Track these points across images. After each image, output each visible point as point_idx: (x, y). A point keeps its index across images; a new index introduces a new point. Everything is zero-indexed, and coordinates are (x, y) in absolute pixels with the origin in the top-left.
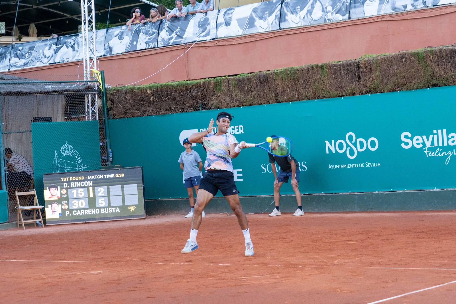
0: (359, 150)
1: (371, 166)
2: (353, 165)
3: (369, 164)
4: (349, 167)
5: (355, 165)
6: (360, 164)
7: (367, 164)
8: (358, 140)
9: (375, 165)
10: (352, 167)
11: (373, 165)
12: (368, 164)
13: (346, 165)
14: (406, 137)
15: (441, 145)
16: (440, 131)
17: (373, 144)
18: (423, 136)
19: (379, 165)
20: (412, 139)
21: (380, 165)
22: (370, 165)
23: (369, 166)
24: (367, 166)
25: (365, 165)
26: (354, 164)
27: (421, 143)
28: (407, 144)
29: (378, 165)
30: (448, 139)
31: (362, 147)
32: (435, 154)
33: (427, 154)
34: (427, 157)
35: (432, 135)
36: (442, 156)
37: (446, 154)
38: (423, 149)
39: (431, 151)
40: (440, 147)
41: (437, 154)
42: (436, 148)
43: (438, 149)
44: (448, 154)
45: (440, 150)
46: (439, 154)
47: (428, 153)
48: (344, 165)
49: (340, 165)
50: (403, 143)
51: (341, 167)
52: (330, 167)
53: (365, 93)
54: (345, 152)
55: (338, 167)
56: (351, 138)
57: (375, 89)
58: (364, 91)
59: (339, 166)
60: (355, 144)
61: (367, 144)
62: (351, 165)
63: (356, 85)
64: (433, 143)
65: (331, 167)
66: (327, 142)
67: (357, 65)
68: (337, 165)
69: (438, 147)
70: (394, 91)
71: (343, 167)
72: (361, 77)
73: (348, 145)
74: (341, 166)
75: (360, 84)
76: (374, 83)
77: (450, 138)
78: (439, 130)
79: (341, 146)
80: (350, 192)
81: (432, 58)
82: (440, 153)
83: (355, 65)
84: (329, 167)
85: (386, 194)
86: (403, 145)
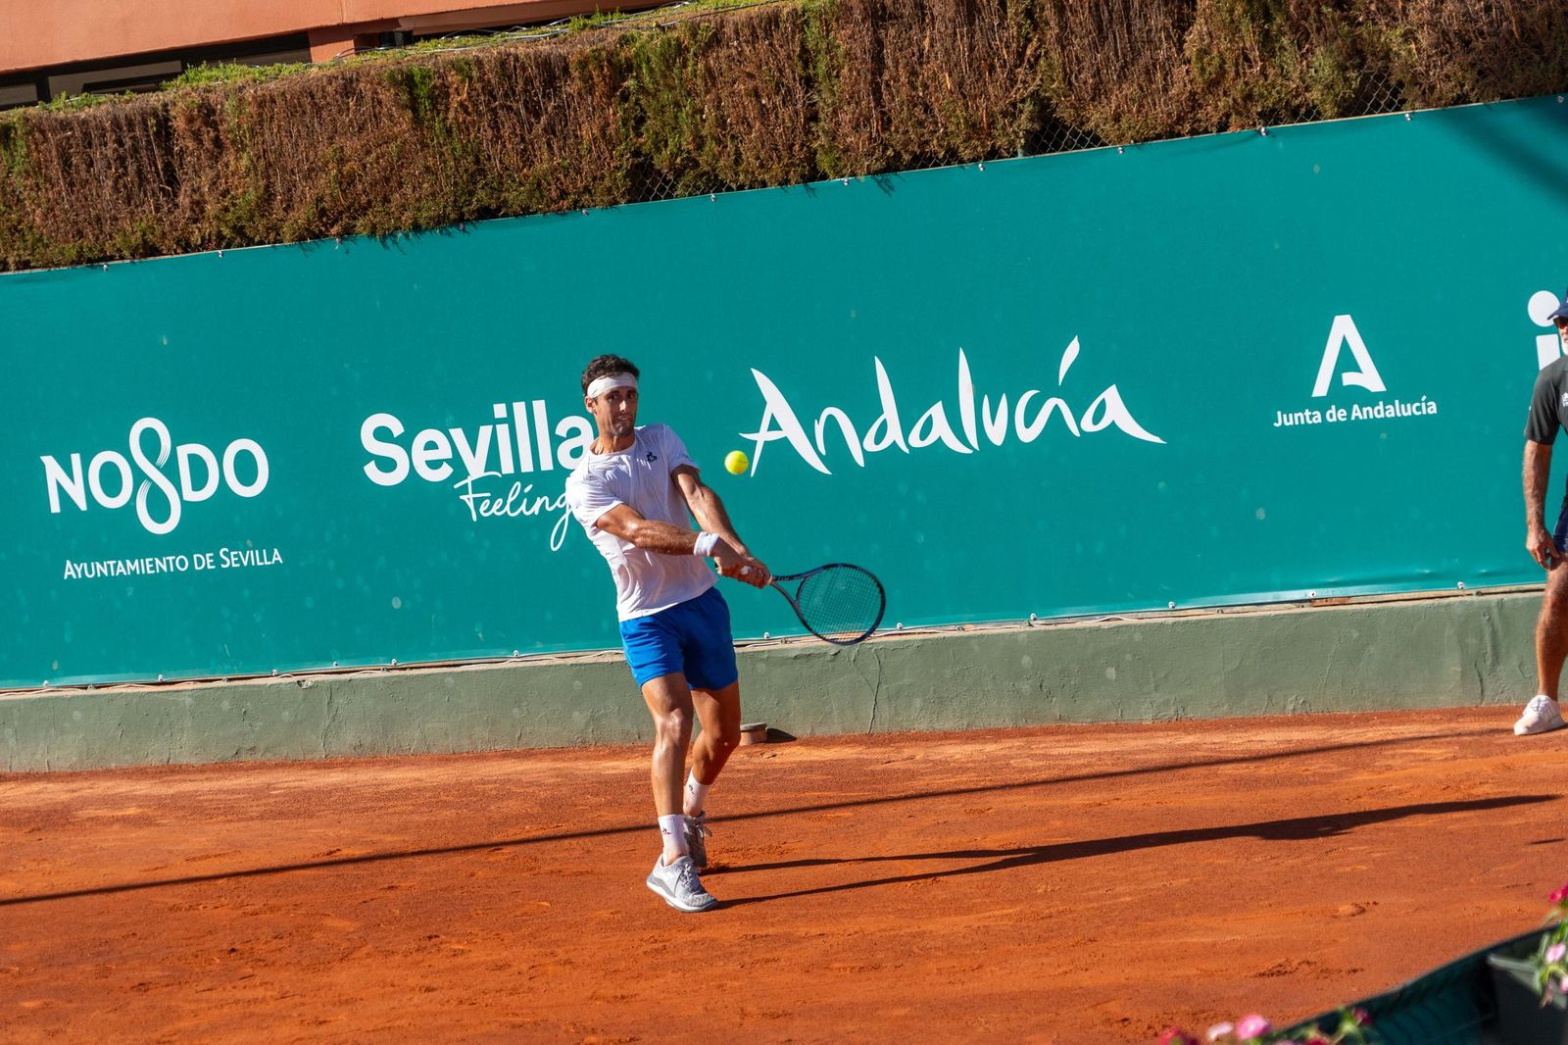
0: (191, 496)
1: (245, 563)
2: (168, 561)
3: (235, 556)
4: (149, 572)
5: (174, 561)
6: (195, 556)
7: (227, 554)
8: (184, 451)
9: (262, 560)
10: (165, 568)
11: (253, 558)
12: (232, 553)
13: (137, 561)
14: (382, 434)
15: (527, 466)
16: (519, 408)
17: (246, 467)
18: (451, 431)
19: (277, 557)
20: (405, 442)
21: (279, 558)
22: (239, 561)
23: (236, 562)
24: (225, 563)
25: (218, 561)
26: (171, 558)
27: (448, 461)
28: (387, 465)
29: (274, 559)
30: (556, 441)
31: (199, 482)
32: (507, 508)
33: (471, 505)
34: (475, 518)
35: (491, 426)
36: (537, 513)
37: (550, 506)
38: (456, 486)
39: (489, 495)
40: (525, 478)
41: (514, 507)
42: (508, 480)
43: (518, 484)
44: (557, 503)
45: (527, 490)
46: (523, 507)
47: (478, 502)
48: (128, 562)
49: (112, 563)
50: (373, 462)
51: (118, 571)
52: (71, 570)
53: (200, 246)
54: (131, 506)
55: (105, 572)
56: (150, 441)
57: (239, 231)
58: (196, 238)
59: (108, 566)
60: (171, 470)
61: (222, 470)
62: (157, 560)
63: (157, 210)
64: (493, 460)
65: (72, 573)
66: (50, 462)
67: (158, 124)
68: (97, 563)
69: (518, 474)
70: (317, 236)
71: (123, 570)
72: (179, 173)
73: (139, 476)
74: (116, 566)
75: (176, 206)
76: (234, 205)
77: (564, 439)
78: (515, 405)
79: (111, 479)
80: (160, 678)
81: (468, 93)
82: (525, 500)
83: (152, 121)
84: (67, 573)
85: (310, 684)
86: (371, 470)
